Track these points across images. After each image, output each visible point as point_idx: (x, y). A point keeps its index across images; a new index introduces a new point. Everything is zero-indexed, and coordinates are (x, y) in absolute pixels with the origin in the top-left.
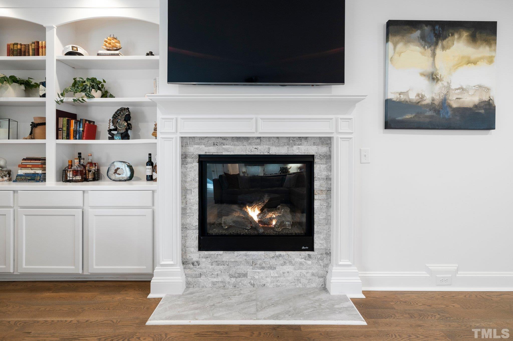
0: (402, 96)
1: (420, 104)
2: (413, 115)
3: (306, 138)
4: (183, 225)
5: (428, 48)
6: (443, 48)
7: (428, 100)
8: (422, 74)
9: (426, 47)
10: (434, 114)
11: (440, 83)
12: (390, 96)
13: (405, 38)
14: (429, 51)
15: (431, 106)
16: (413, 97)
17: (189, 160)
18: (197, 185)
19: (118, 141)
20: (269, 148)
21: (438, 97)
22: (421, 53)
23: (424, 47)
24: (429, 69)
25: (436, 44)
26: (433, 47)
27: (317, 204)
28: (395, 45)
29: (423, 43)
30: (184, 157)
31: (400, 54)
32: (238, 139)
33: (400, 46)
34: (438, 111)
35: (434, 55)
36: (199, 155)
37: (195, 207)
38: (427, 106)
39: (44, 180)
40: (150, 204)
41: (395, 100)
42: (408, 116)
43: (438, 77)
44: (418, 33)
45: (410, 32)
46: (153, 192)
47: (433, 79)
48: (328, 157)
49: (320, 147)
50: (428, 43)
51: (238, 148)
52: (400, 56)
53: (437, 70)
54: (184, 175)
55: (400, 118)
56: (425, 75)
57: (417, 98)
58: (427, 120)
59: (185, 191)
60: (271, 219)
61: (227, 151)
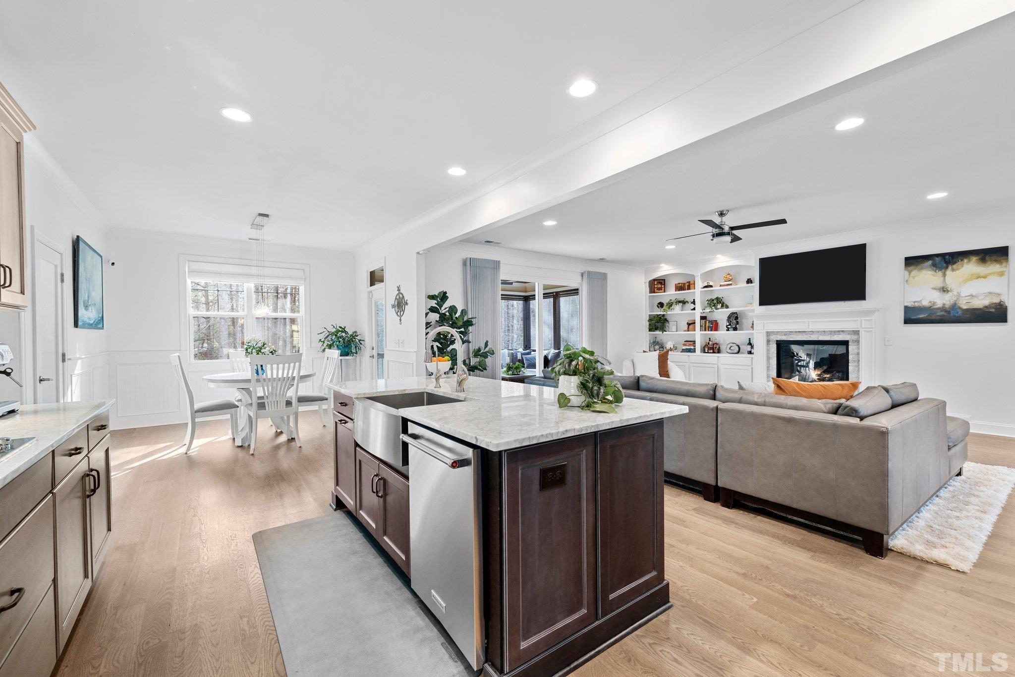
0: (916, 304)
1: (932, 308)
2: (926, 315)
3: (843, 331)
4: (768, 375)
5: (939, 271)
6: (953, 270)
7: (939, 304)
8: (934, 289)
9: (937, 271)
10: (946, 314)
11: (950, 294)
12: (906, 304)
13: (918, 267)
14: (940, 274)
15: (943, 309)
16: (925, 303)
17: (771, 343)
18: (775, 355)
19: (732, 332)
20: (818, 337)
21: (948, 303)
22: (932, 275)
23: (935, 271)
24: (940, 285)
25: (947, 268)
26: (943, 271)
27: (851, 368)
28: (910, 272)
29: (935, 268)
30: (768, 341)
31: (914, 277)
32: (799, 332)
33: (914, 273)
34: (949, 312)
35: (944, 275)
36: (777, 341)
37: (775, 366)
38: (939, 309)
39: (695, 352)
40: (751, 364)
41: (910, 306)
42: (921, 316)
43: (949, 289)
44: (930, 262)
45: (922, 263)
46: (752, 358)
47: (944, 291)
48: (858, 342)
49: (852, 336)
50: (939, 268)
51: (799, 336)
52: (914, 278)
53: (947, 285)
54: (768, 351)
55: (914, 318)
56: (936, 289)
57: (930, 304)
58: (939, 318)
59: (768, 358)
60: (826, 377)
61: (791, 338)
